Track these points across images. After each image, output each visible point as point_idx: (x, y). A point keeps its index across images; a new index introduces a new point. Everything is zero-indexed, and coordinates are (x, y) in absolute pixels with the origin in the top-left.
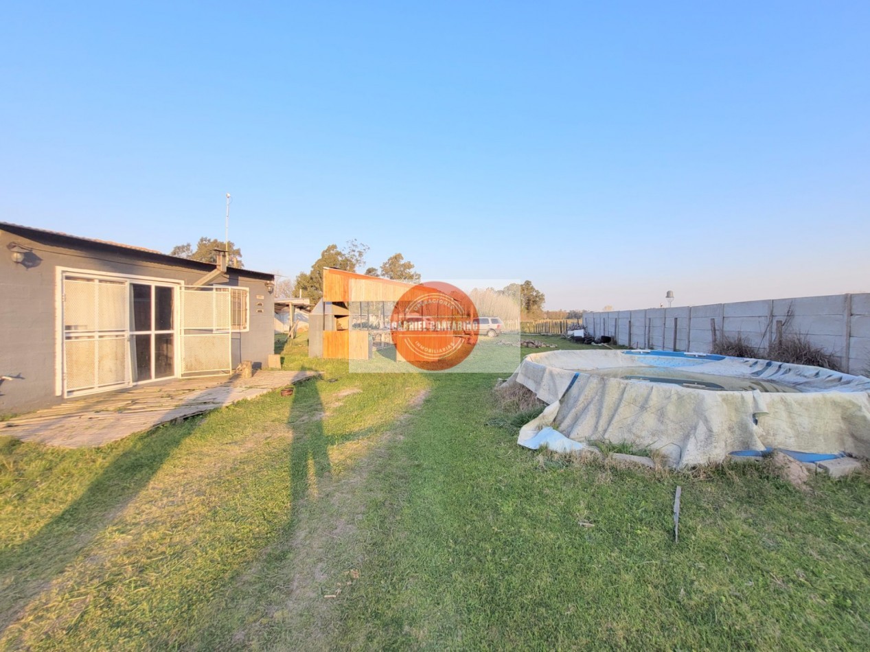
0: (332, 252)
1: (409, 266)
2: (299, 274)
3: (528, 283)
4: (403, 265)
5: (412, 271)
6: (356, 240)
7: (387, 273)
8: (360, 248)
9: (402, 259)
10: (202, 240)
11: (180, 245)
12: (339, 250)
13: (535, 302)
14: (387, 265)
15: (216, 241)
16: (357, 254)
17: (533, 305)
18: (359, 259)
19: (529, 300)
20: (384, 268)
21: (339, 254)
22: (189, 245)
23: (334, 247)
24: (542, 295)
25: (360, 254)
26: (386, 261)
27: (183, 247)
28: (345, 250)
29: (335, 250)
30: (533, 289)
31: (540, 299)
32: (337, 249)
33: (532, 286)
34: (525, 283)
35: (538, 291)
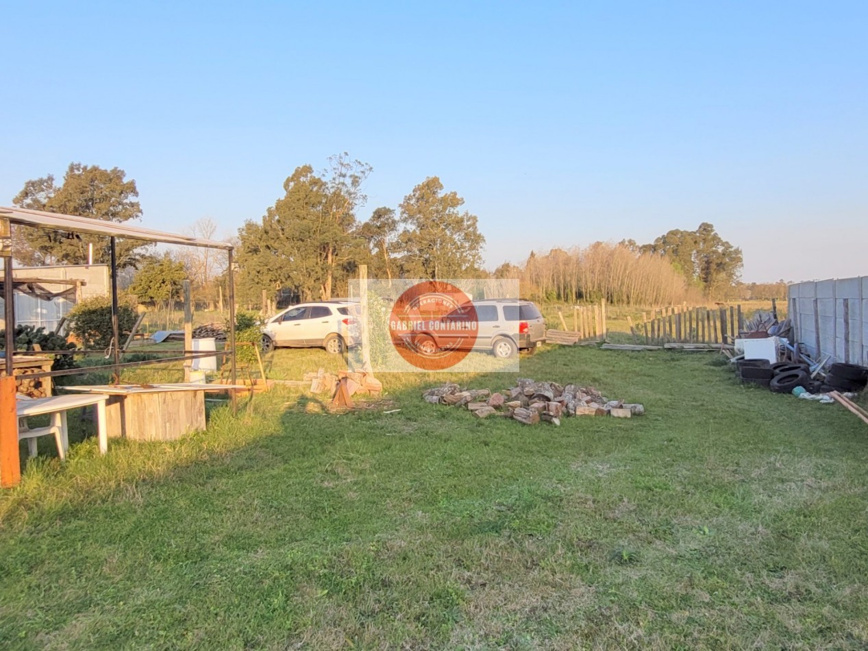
0: (303, 179)
1: (453, 201)
2: (243, 225)
3: (706, 228)
4: (442, 199)
5: (460, 211)
6: (346, 154)
7: (411, 217)
8: (356, 171)
9: (441, 187)
10: (72, 168)
11: (35, 178)
12: (316, 175)
13: (721, 266)
14: (412, 202)
15: (96, 168)
16: (348, 181)
17: (718, 271)
18: (352, 190)
19: (708, 263)
20: (406, 207)
21: (315, 182)
22: (51, 179)
23: (308, 169)
24: (737, 252)
25: (355, 181)
26: (410, 192)
27: (41, 182)
28: (326, 174)
29: (309, 175)
30: (716, 239)
31: (732, 259)
32: (313, 174)
33: (716, 234)
34: (700, 227)
35: (727, 243)
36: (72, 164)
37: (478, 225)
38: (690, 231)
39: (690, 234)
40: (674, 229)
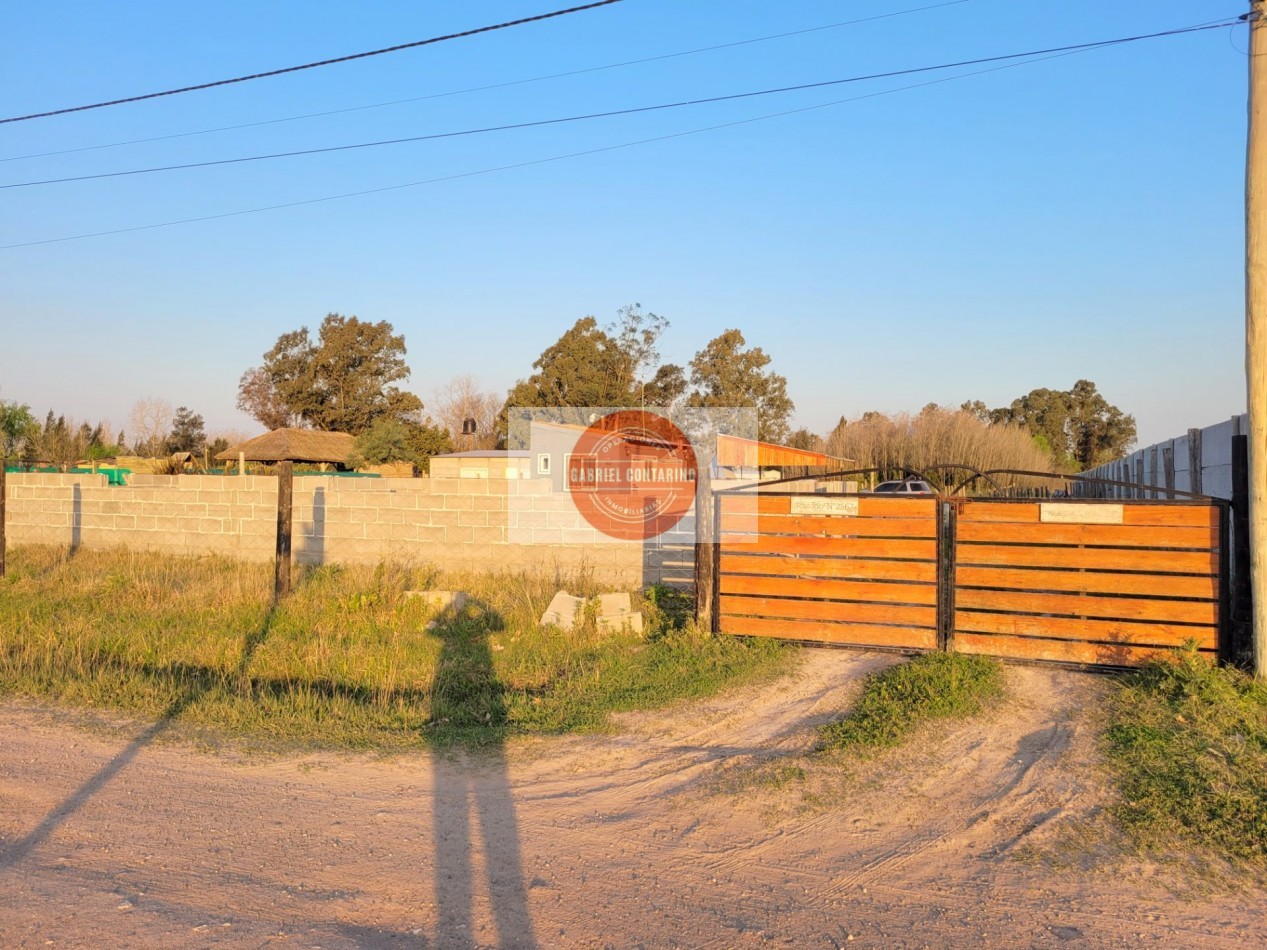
0: (585, 333)
1: (758, 359)
3: (1084, 387)
4: (743, 356)
5: (765, 371)
6: (638, 305)
7: (705, 378)
8: (647, 324)
9: (742, 342)
10: (328, 320)
11: (289, 331)
12: (599, 328)
13: (1105, 441)
14: (706, 359)
15: (354, 320)
16: (640, 337)
17: (1101, 448)
18: (645, 348)
19: (1087, 435)
20: (697, 364)
21: (601, 337)
22: (305, 331)
23: (590, 322)
24: (1129, 421)
25: (649, 337)
26: (703, 347)
27: (295, 335)
28: (614, 329)
29: (591, 329)
30: (1099, 403)
31: (1121, 431)
32: (597, 328)
33: (1099, 395)
34: (1076, 386)
35: (1115, 408)
36: (330, 315)
37: (787, 388)
38: (1061, 391)
39: (1061, 396)
40: (1039, 387)
